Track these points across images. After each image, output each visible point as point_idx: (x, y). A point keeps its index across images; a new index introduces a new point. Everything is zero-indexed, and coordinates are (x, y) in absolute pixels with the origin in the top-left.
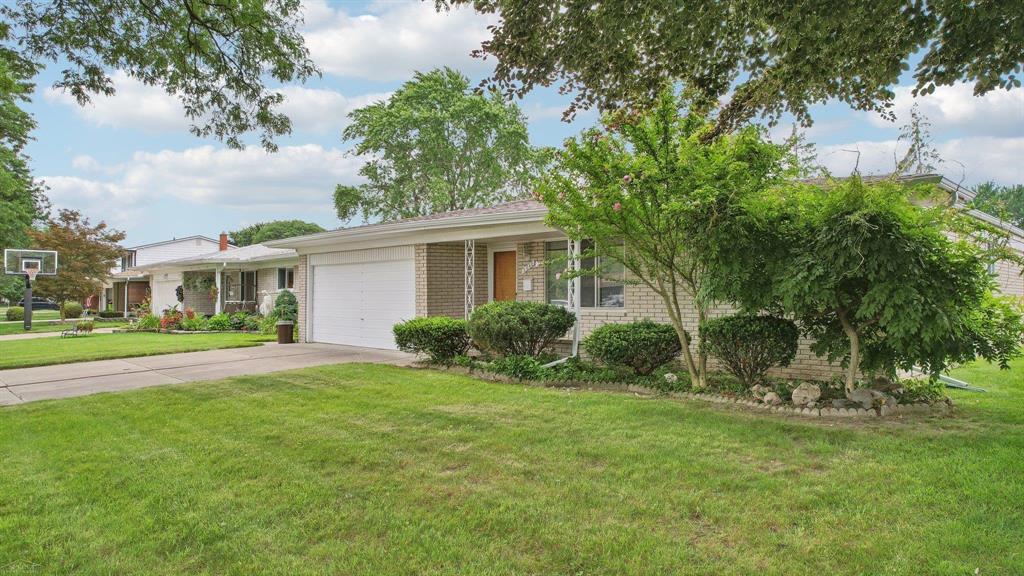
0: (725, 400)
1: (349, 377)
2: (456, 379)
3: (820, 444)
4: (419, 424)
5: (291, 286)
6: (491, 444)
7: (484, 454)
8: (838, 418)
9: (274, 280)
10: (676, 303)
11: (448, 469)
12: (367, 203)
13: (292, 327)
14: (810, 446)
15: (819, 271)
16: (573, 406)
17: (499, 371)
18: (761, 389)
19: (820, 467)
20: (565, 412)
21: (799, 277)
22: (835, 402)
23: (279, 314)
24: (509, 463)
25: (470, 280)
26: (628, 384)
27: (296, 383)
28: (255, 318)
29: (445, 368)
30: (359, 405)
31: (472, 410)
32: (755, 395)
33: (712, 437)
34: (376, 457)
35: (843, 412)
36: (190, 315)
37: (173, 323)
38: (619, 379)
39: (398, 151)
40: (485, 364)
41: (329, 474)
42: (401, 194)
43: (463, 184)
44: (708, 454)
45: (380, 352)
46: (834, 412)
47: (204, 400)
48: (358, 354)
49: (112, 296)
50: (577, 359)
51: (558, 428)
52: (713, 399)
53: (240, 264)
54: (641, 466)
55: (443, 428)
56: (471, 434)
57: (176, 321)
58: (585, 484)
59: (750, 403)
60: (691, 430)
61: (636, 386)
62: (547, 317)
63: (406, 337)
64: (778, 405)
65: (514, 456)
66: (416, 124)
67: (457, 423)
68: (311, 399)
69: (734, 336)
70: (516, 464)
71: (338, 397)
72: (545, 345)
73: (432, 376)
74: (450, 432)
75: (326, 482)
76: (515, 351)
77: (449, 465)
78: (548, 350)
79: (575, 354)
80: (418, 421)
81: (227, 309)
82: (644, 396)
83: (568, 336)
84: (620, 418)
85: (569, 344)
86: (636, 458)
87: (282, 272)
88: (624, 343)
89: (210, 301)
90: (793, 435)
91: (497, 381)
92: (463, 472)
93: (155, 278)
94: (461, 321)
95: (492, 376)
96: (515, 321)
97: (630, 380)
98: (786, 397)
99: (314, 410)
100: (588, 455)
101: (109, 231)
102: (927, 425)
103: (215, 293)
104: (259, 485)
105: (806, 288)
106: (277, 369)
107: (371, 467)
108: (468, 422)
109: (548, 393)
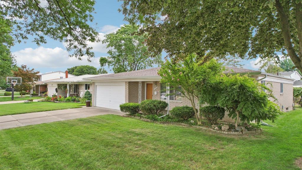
0: (205, 128)
1: (108, 119)
2: (136, 120)
3: (225, 142)
4: (128, 135)
5: (89, 89)
6: (146, 141)
7: (144, 144)
8: (232, 134)
9: (84, 87)
10: (194, 102)
11: (136, 148)
12: (109, 62)
13: (90, 102)
14: (222, 143)
15: (227, 98)
16: (167, 130)
17: (148, 118)
18: (214, 126)
19: (223, 148)
20: (164, 132)
21: (223, 99)
22: (232, 130)
23: (86, 97)
24: (150, 146)
25: (140, 92)
26: (181, 123)
27: (95, 121)
28: (79, 98)
29: (133, 117)
30: (113, 129)
31: (141, 131)
32: (213, 127)
33: (199, 140)
34: (119, 144)
35: (234, 133)
36: (60, 97)
37: (55, 99)
38: (179, 121)
39: (118, 47)
40: (144, 116)
41: (109, 149)
42: (119, 60)
43: (137, 57)
44: (197, 145)
45: (115, 111)
46: (231, 133)
47: (72, 126)
48: (109, 111)
49: (35, 89)
50: (168, 115)
51: (162, 137)
52: (202, 128)
53: (74, 82)
54: (181, 148)
55: (134, 136)
56: (141, 138)
57: (56, 99)
58: (168, 152)
59: (211, 130)
60: (195, 138)
61: (183, 123)
62: (160, 105)
63: (123, 108)
64: (218, 130)
65: (151, 144)
66: (124, 39)
67: (138, 135)
68: (100, 126)
69: (208, 112)
70: (152, 147)
71: (107, 126)
72: (160, 112)
73: (130, 119)
74: (136, 137)
75: (109, 151)
76: (152, 113)
77: (137, 146)
78: (160, 113)
79: (168, 114)
80: (128, 134)
81: (71, 95)
82: (185, 127)
83: (166, 109)
84: (178, 134)
85: (166, 111)
86: (180, 146)
87: (86, 85)
88: (180, 112)
89: (66, 93)
90: (219, 139)
91: (147, 121)
92: (140, 148)
93: (49, 85)
94: (137, 104)
95: (146, 120)
96: (152, 106)
97: (182, 121)
98: (220, 128)
99: (101, 130)
100: (169, 144)
101: (35, 71)
102: (253, 137)
103: (67, 91)
104: (93, 151)
105: (224, 102)
106: (88, 116)
107: (118, 147)
108: (140, 135)
109: (160, 125)
